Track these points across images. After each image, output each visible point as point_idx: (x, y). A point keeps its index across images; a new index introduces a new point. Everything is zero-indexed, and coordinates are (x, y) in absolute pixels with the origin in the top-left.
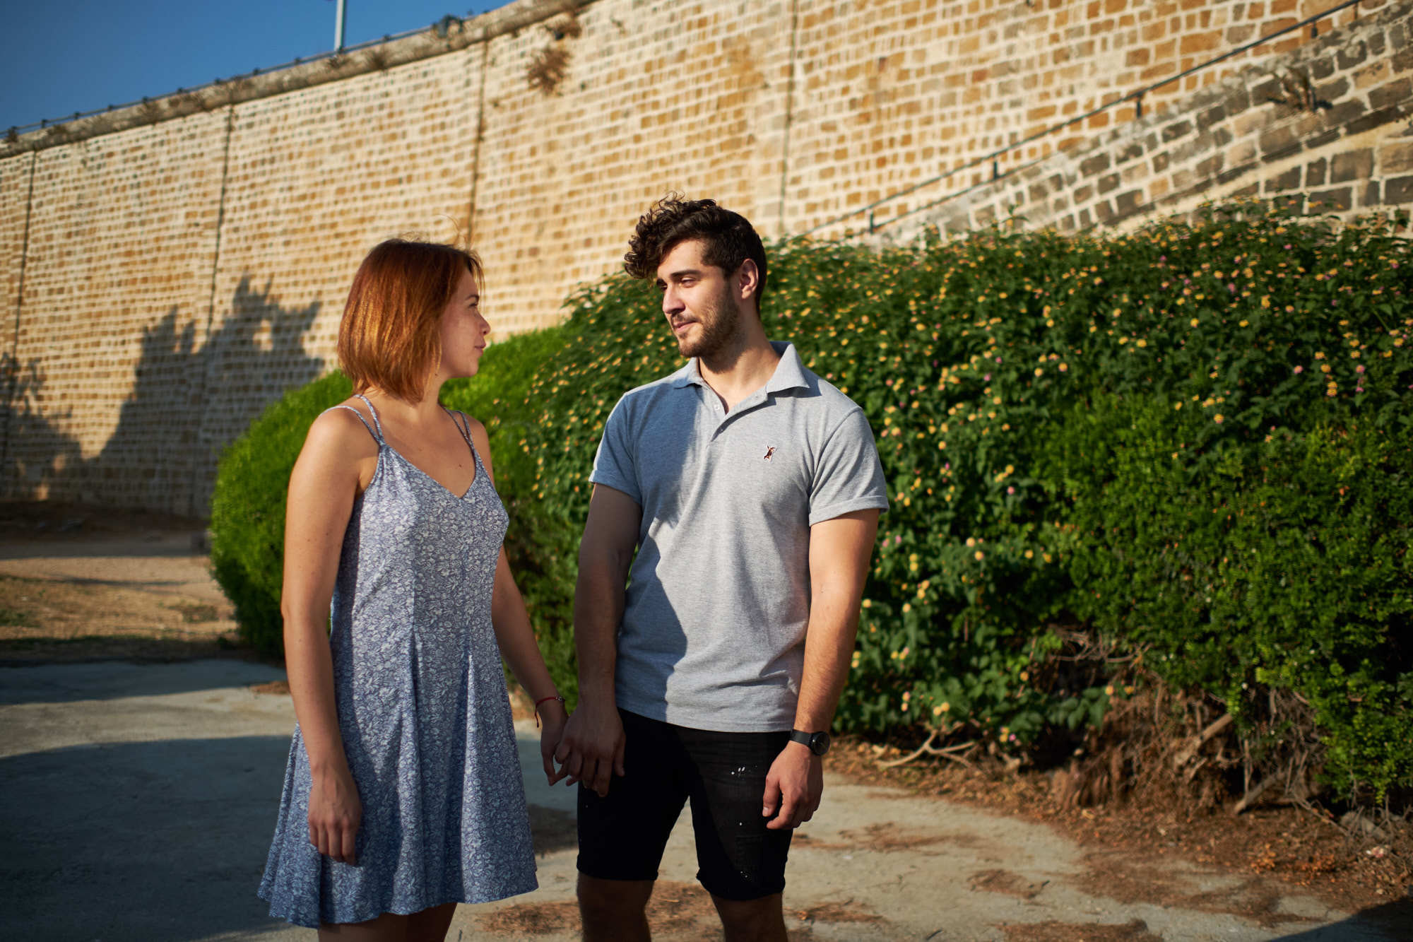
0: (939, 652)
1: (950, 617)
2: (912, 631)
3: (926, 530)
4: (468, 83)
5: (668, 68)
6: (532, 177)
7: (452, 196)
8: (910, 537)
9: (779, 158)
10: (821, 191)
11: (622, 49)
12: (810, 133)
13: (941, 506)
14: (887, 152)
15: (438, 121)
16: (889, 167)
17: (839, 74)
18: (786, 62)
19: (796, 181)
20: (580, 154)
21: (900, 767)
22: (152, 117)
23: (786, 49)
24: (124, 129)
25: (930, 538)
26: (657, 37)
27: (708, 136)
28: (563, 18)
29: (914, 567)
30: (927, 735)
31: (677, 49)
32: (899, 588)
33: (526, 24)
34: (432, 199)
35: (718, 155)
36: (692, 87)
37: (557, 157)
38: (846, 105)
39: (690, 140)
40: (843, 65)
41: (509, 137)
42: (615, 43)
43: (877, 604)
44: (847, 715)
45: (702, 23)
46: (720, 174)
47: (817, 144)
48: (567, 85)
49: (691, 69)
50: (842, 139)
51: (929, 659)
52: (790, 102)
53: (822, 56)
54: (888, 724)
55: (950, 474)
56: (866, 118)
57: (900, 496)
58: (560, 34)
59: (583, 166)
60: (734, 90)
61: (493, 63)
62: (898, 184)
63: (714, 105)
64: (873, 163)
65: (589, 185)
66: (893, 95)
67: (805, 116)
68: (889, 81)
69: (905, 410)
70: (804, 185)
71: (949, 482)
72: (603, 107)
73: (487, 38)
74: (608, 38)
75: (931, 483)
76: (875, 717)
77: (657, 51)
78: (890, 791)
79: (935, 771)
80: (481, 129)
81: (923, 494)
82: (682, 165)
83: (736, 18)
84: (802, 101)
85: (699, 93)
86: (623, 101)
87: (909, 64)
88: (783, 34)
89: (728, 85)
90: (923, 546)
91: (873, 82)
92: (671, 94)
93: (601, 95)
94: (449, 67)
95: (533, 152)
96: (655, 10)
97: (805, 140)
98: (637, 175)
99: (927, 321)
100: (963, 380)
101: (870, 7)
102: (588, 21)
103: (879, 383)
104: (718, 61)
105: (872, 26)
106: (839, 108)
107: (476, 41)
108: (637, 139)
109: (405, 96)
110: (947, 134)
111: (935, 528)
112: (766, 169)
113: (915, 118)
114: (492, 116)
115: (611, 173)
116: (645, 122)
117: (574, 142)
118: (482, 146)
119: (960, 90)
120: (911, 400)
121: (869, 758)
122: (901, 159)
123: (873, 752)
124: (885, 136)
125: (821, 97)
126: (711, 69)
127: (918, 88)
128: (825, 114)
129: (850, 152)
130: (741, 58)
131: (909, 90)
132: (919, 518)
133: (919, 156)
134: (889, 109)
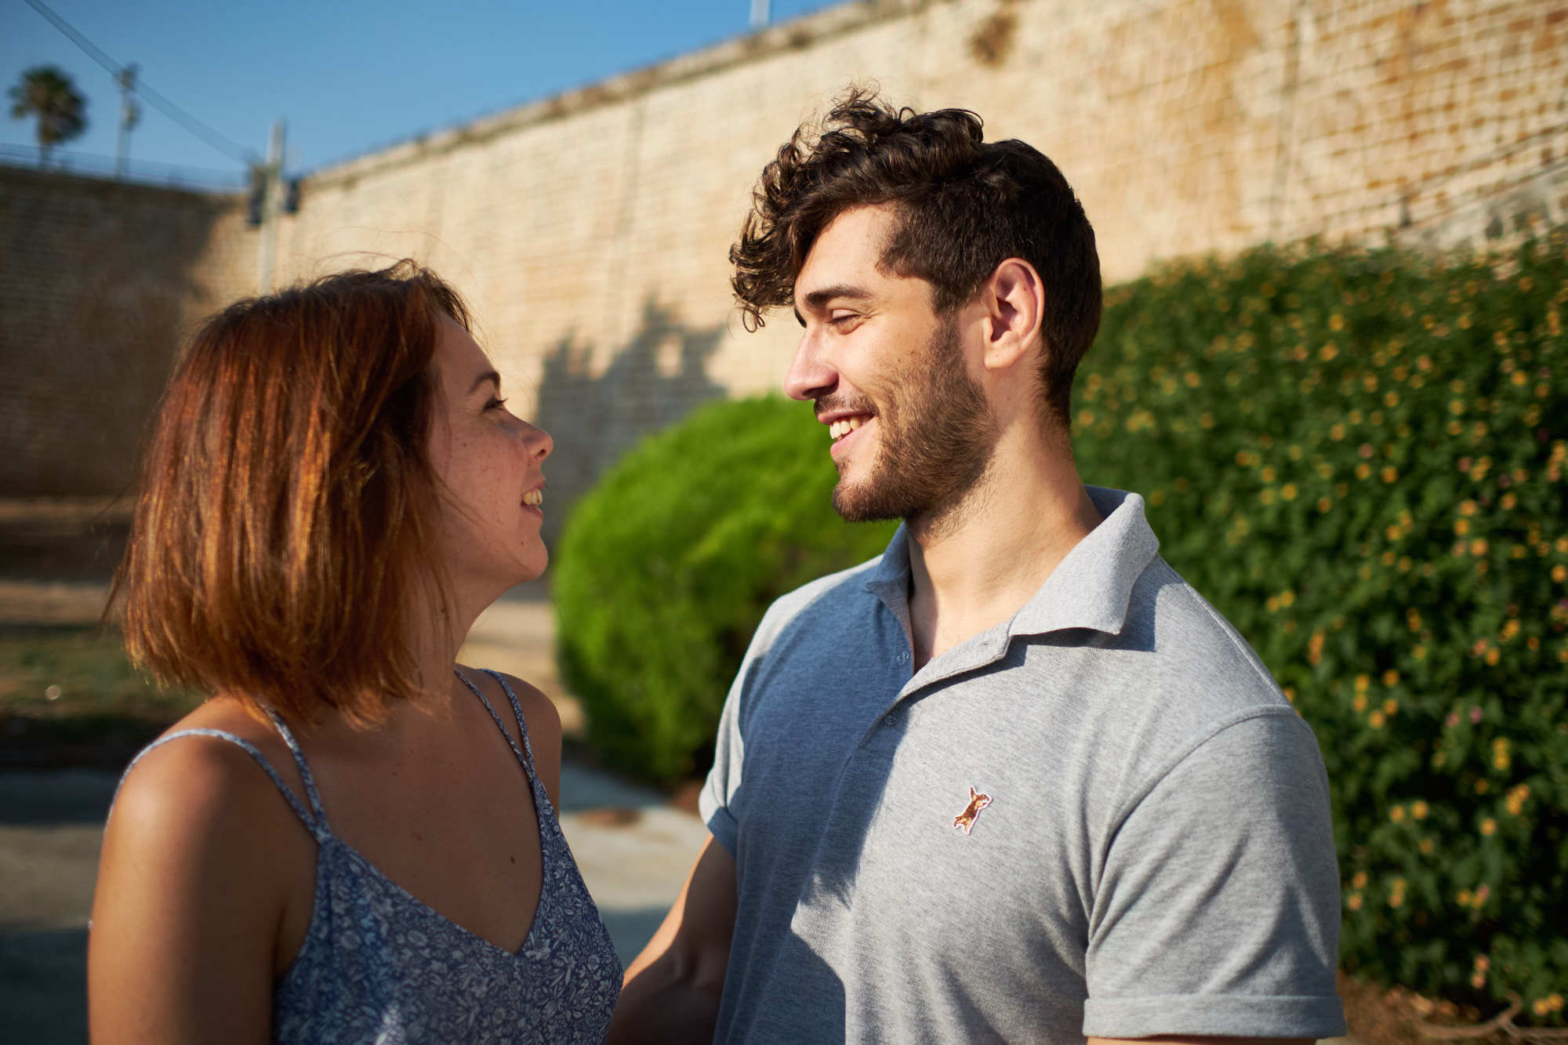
0: (1537, 893)
2: (1492, 858)
3: (1522, 698)
8: (1494, 710)
9: (1276, 136)
12: (1321, 105)
14: (1421, 124)
16: (1425, 143)
17: (1359, 26)
18: (1288, 16)
19: (1301, 166)
22: (557, 113)
25: (1528, 712)
29: (1501, 760)
35: (1201, 137)
38: (1369, 66)
43: (1439, 812)
47: (1330, 117)
48: (1016, 56)
50: (1362, 112)
51: (1520, 903)
52: (1293, 65)
56: (1395, 81)
57: (1481, 647)
60: (1224, 57)
61: (933, 38)
62: (1436, 165)
63: (1198, 75)
64: (1404, 141)
66: (1433, 50)
67: (1313, 82)
68: (1428, 31)
69: (1490, 510)
70: (1311, 170)
72: (1061, 83)
73: (926, 7)
75: (1535, 628)
81: (1520, 645)
84: (1309, 62)
87: (1456, 7)
89: (1217, 50)
90: (1516, 727)
91: (1405, 35)
92: (1146, 64)
93: (1059, 69)
97: (1314, 114)
99: (1529, 368)
103: (1447, 465)
104: (1205, 20)
106: (1360, 70)
107: (913, 12)
108: (1099, 121)
110: (1507, 96)
111: (1538, 698)
112: (1259, 152)
113: (1463, 78)
119: (1527, 39)
120: (1500, 493)
121: (1407, 1017)
122: (1444, 133)
123: (1413, 1008)
124: (1422, 105)
125: (1337, 60)
126: (1197, 30)
127: (1470, 41)
128: (1342, 80)
129: (1375, 128)
130: (1235, 15)
131: (1457, 44)
132: (1511, 681)
133: (1466, 127)
134: (1428, 71)
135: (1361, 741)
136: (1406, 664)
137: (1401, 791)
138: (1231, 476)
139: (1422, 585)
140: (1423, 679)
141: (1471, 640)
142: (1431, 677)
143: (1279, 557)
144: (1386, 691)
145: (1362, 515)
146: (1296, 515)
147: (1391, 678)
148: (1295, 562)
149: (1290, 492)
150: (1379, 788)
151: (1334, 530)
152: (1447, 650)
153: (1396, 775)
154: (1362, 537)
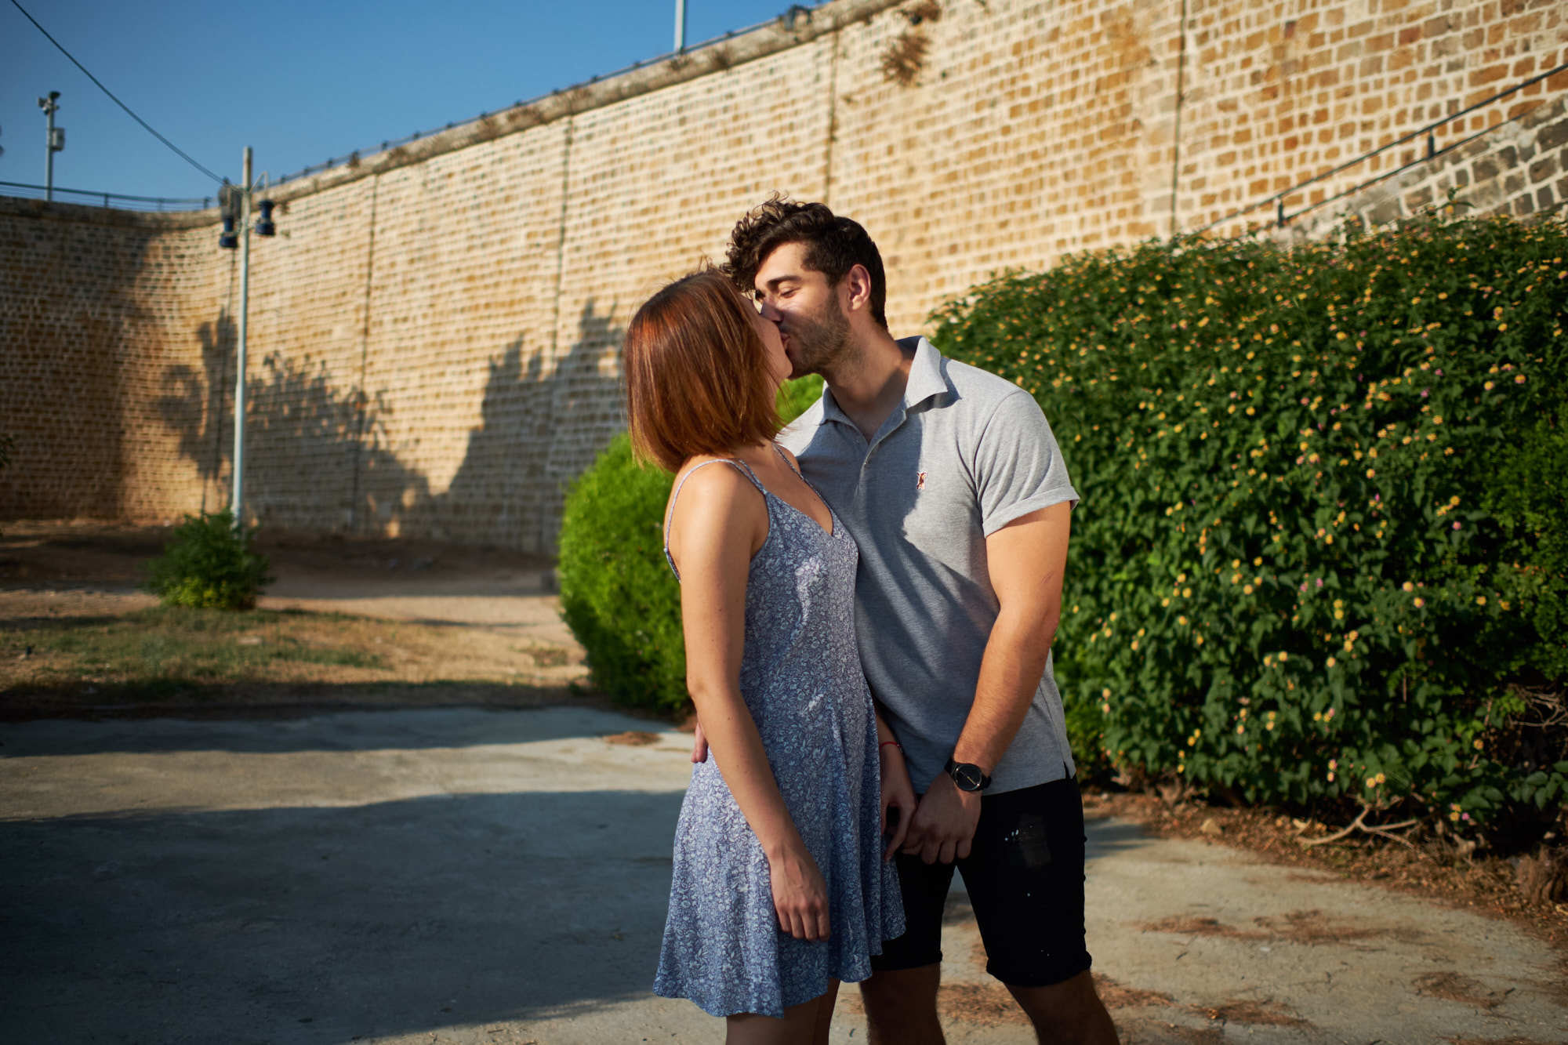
0: (1371, 714)
1: (1384, 674)
2: (1338, 688)
3: (1354, 572)
4: (818, 79)
5: (1039, 49)
6: (890, 179)
8: (1333, 580)
9: (1170, 144)
10: (1222, 179)
11: (986, 30)
12: (1204, 115)
13: (1370, 544)
14: (1298, 132)
15: (786, 121)
16: (1301, 148)
17: (1238, 43)
18: (1176, 34)
19: (1189, 170)
20: (943, 150)
21: (1327, 846)
22: (491, 134)
23: (1175, 19)
24: (463, 147)
25: (1358, 581)
26: (1025, 15)
27: (1086, 124)
29: (1339, 615)
30: (1360, 809)
31: (1049, 27)
32: (1321, 638)
33: (879, 10)
35: (1099, 144)
36: (1067, 69)
37: (917, 156)
38: (1248, 79)
39: (1066, 129)
40: (1244, 33)
41: (864, 135)
42: (978, 24)
43: (1295, 657)
44: (1261, 784)
46: (1102, 166)
47: (1215, 126)
48: (926, 74)
49: (1065, 48)
50: (1243, 119)
51: (1359, 722)
52: (1181, 80)
53: (1219, 24)
54: (1313, 796)
55: (1380, 507)
56: (1272, 93)
57: (1321, 533)
58: (917, 18)
59: (945, 163)
60: (1116, 70)
61: (845, 55)
62: (1312, 168)
63: (1092, 88)
64: (1281, 146)
65: (954, 185)
66: (1304, 65)
67: (1199, 94)
68: (1298, 49)
69: (1325, 433)
70: (1200, 173)
71: (1380, 516)
72: (967, 96)
73: (837, 28)
74: (971, 19)
75: (1359, 517)
76: (1294, 786)
77: (1027, 30)
78: (1314, 873)
79: (1369, 852)
80: (833, 128)
81: (1349, 531)
82: (1057, 158)
84: (1196, 78)
85: (1075, 74)
86: (989, 90)
87: (1323, 27)
88: (1172, 2)
89: (1109, 64)
90: (1349, 590)
91: (1279, 51)
92: (1043, 78)
93: (964, 84)
94: (798, 61)
95: (890, 151)
97: (1199, 122)
98: (1005, 172)
99: (1350, 329)
100: (1394, 396)
102: (948, 2)
103: (1292, 401)
104: (1096, 37)
106: (1239, 83)
107: (825, 32)
108: (1006, 130)
109: (750, 97)
111: (1364, 570)
112: (1155, 158)
113: (1331, 90)
114: (845, 114)
115: (977, 170)
116: (1014, 112)
117: (935, 138)
118: (834, 146)
119: (1385, 54)
120: (1331, 421)
121: (1289, 833)
122: (1315, 138)
123: (1294, 827)
124: (1295, 113)
125: (1217, 72)
126: (1089, 47)
127: (1334, 55)
128: (1222, 90)
129: (1254, 133)
130: (1123, 33)
131: (1323, 58)
132: (1344, 557)
133: (1337, 134)
134: (1299, 82)
135: (1238, 608)
136: (1267, 550)
137: (1270, 645)
138: (1134, 417)
139: (1278, 491)
140: (1280, 561)
141: (1314, 528)
142: (1287, 559)
143: (1172, 478)
144: (1254, 570)
145: (1232, 442)
146: (1183, 444)
147: (1258, 561)
148: (1184, 480)
149: (1178, 429)
150: (1254, 643)
151: (1212, 454)
152: (1298, 538)
153: (1266, 633)
154: (1233, 459)
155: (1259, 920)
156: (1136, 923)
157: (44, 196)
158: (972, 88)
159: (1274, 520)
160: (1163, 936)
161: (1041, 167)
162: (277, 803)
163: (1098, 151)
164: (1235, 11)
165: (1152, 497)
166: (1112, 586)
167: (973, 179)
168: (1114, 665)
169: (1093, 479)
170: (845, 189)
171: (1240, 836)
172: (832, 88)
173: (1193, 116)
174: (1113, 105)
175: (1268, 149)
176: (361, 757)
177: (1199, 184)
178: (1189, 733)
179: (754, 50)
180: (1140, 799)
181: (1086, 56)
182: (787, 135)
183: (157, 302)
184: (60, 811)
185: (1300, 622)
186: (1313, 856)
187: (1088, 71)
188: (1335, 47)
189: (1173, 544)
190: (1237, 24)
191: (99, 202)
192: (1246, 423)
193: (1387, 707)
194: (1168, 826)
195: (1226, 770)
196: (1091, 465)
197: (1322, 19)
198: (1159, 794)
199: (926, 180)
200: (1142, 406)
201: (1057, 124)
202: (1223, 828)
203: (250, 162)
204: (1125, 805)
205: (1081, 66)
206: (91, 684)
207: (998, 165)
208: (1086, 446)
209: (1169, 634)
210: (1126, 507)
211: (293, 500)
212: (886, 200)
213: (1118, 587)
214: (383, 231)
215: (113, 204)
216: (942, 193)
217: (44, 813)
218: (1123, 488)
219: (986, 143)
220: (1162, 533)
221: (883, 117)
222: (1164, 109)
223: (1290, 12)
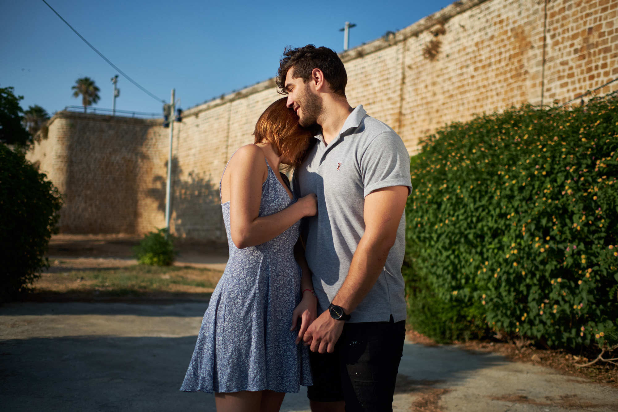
0: (601, 307)
1: (608, 289)
2: (584, 294)
3: (592, 243)
4: (398, 59)
5: (486, 44)
6: (426, 98)
7: (392, 109)
8: (582, 246)
9: (540, 80)
10: (562, 93)
11: (464, 37)
12: (554, 67)
13: (598, 230)
14: (594, 72)
15: (385, 77)
16: (596, 79)
17: (568, 38)
18: (542, 35)
19: (549, 90)
20: (447, 86)
21: (587, 368)
23: (542, 29)
25: (594, 247)
26: (480, 30)
27: (505, 73)
28: (438, 27)
29: (584, 261)
30: (600, 351)
31: (490, 35)
32: (577, 272)
33: (421, 31)
34: (384, 111)
35: (510, 81)
36: (497, 51)
37: (437, 89)
38: (573, 52)
39: (497, 75)
40: (571, 33)
41: (416, 81)
42: (461, 35)
43: (566, 281)
44: (554, 338)
45: (501, 22)
46: (512, 90)
47: (559, 72)
48: (441, 56)
49: (496, 43)
50: (571, 68)
51: (595, 310)
52: (544, 53)
53: (560, 30)
54: (577, 344)
55: (601, 213)
56: (583, 57)
57: (575, 225)
58: (436, 34)
59: (448, 91)
60: (517, 51)
61: (408, 50)
63: (507, 59)
64: (587, 79)
65: (452, 100)
66: (597, 45)
67: (552, 59)
68: (594, 38)
69: (577, 182)
70: (553, 91)
71: (601, 218)
72: (457, 64)
73: (405, 39)
74: (458, 33)
75: (592, 218)
76: (569, 340)
77: (480, 37)
78: (579, 379)
79: (607, 371)
80: (404, 78)
81: (586, 224)
82: (493, 87)
83: (517, 18)
84: (551, 52)
85: (501, 53)
86: (466, 61)
87: (604, 29)
88: (540, 22)
89: (514, 48)
90: (589, 251)
91: (586, 40)
92: (488, 55)
93: (455, 59)
94: (390, 53)
95: (426, 87)
96: (479, 19)
97: (552, 70)
98: (472, 93)
99: (587, 136)
100: (608, 165)
101: (583, 5)
102: (449, 27)
103: (563, 169)
104: (509, 38)
105: (584, 13)
106: (569, 54)
107: (400, 41)
108: (473, 77)
109: (371, 68)
111: (596, 242)
112: (534, 86)
113: (608, 55)
114: (408, 73)
115: (461, 93)
116: (476, 69)
117: (444, 81)
118: (404, 86)
120: (580, 177)
121: (571, 362)
122: (602, 75)
123: (573, 359)
124: (593, 65)
125: (560, 50)
126: (506, 42)
127: (609, 40)
128: (562, 57)
129: (576, 74)
130: (520, 36)
131: (605, 42)
132: (587, 237)
133: (611, 73)
134: (595, 52)
135: (539, 259)
136: (552, 233)
137: (554, 275)
138: (496, 178)
139: (556, 207)
140: (558, 238)
141: (572, 223)
142: (561, 238)
143: (511, 203)
144: (546, 242)
145: (536, 186)
146: (516, 188)
147: (548, 238)
148: (516, 204)
149: (514, 182)
150: (547, 274)
151: (529, 192)
152: (566, 228)
153: (552, 270)
154: (536, 194)
155: (547, 398)
156: (490, 396)
157: (112, 113)
158: (459, 61)
159: (555, 220)
160: (501, 403)
161: (487, 91)
162: (146, 335)
163: (511, 84)
164: (566, 25)
165: (503, 211)
166: (488, 250)
167: (459, 97)
168: (490, 285)
169: (478, 204)
170: (408, 103)
171: (548, 363)
172: (403, 63)
173: (550, 68)
174: (516, 65)
175: (582, 80)
176: (187, 320)
177: (552, 96)
178: (522, 315)
179: (373, 49)
180: (506, 345)
181: (505, 46)
182: (386, 82)
183: (151, 152)
184: (61, 335)
185: (567, 265)
186: (580, 372)
187: (506, 52)
188: (610, 37)
189: (512, 231)
190: (568, 30)
191: (130, 115)
192: (543, 179)
193: (609, 304)
194: (517, 357)
195: (538, 331)
196: (477, 199)
197: (604, 26)
198: (514, 343)
199: (441, 98)
200: (499, 173)
201: (493, 74)
202: (541, 359)
203: (174, 95)
204: (499, 348)
205: (503, 50)
206: (98, 290)
207: (470, 91)
208: (475, 190)
209: (511, 271)
210: (492, 216)
211: (198, 227)
212: (425, 107)
213: (491, 251)
214: (233, 124)
215: (136, 116)
216: (447, 103)
217: (56, 335)
218: (491, 208)
219: (465, 83)
220: (508, 227)
221: (424, 74)
222: (537, 65)
223: (590, 24)
